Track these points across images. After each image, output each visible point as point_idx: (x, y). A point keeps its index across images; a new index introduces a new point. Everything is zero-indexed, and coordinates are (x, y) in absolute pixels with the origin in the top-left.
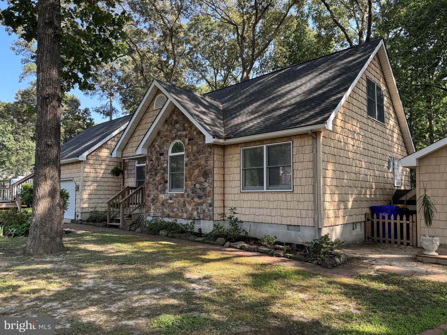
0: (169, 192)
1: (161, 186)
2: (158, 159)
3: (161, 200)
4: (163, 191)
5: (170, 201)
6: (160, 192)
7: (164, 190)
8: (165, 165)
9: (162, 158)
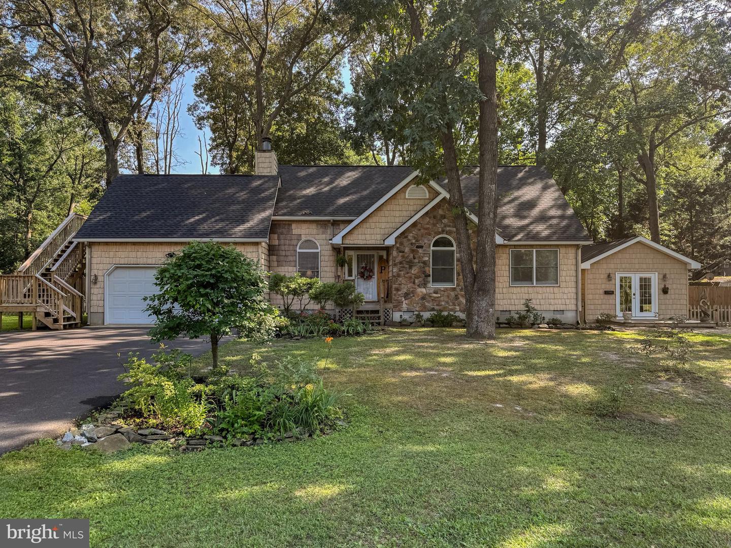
0: (432, 286)
1: (420, 279)
2: (413, 251)
3: (421, 294)
4: (424, 285)
5: (435, 295)
6: (418, 286)
7: (426, 284)
8: (427, 259)
9: (420, 250)
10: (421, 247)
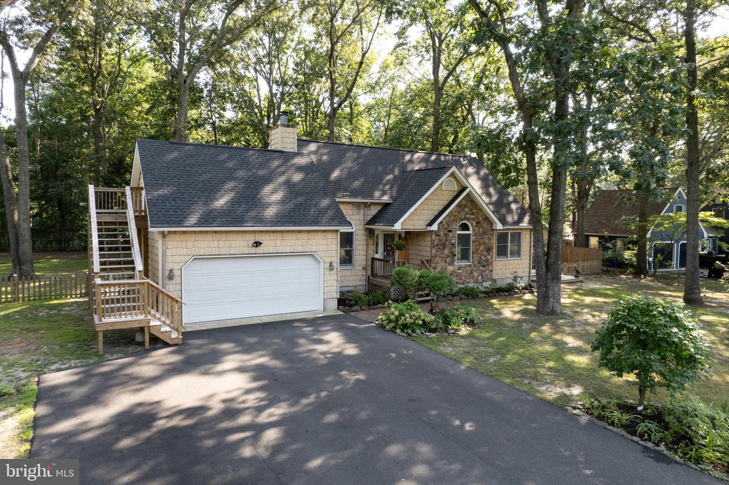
0: (457, 264)
1: (450, 258)
2: (446, 235)
3: (450, 271)
5: (459, 271)
6: (448, 264)
7: (453, 262)
8: (454, 241)
9: (450, 234)
10: (451, 231)
